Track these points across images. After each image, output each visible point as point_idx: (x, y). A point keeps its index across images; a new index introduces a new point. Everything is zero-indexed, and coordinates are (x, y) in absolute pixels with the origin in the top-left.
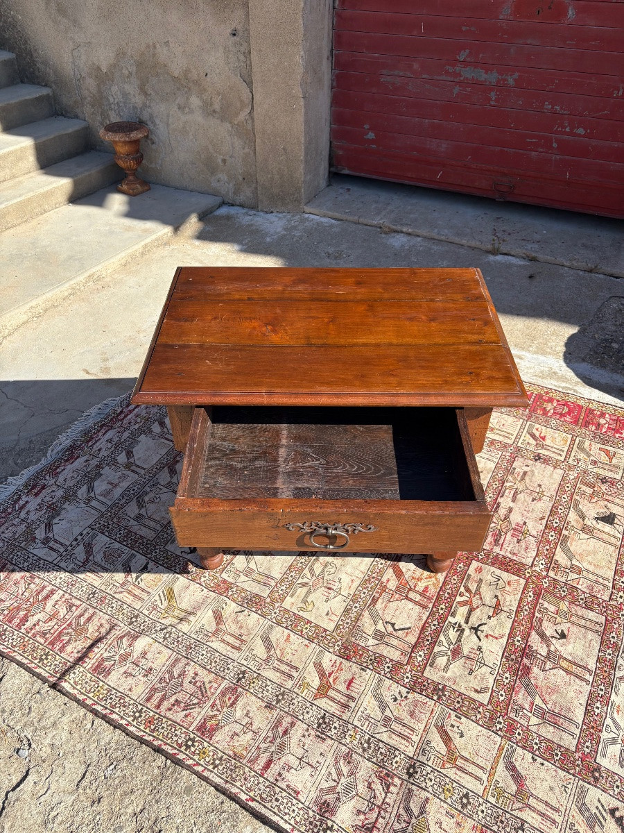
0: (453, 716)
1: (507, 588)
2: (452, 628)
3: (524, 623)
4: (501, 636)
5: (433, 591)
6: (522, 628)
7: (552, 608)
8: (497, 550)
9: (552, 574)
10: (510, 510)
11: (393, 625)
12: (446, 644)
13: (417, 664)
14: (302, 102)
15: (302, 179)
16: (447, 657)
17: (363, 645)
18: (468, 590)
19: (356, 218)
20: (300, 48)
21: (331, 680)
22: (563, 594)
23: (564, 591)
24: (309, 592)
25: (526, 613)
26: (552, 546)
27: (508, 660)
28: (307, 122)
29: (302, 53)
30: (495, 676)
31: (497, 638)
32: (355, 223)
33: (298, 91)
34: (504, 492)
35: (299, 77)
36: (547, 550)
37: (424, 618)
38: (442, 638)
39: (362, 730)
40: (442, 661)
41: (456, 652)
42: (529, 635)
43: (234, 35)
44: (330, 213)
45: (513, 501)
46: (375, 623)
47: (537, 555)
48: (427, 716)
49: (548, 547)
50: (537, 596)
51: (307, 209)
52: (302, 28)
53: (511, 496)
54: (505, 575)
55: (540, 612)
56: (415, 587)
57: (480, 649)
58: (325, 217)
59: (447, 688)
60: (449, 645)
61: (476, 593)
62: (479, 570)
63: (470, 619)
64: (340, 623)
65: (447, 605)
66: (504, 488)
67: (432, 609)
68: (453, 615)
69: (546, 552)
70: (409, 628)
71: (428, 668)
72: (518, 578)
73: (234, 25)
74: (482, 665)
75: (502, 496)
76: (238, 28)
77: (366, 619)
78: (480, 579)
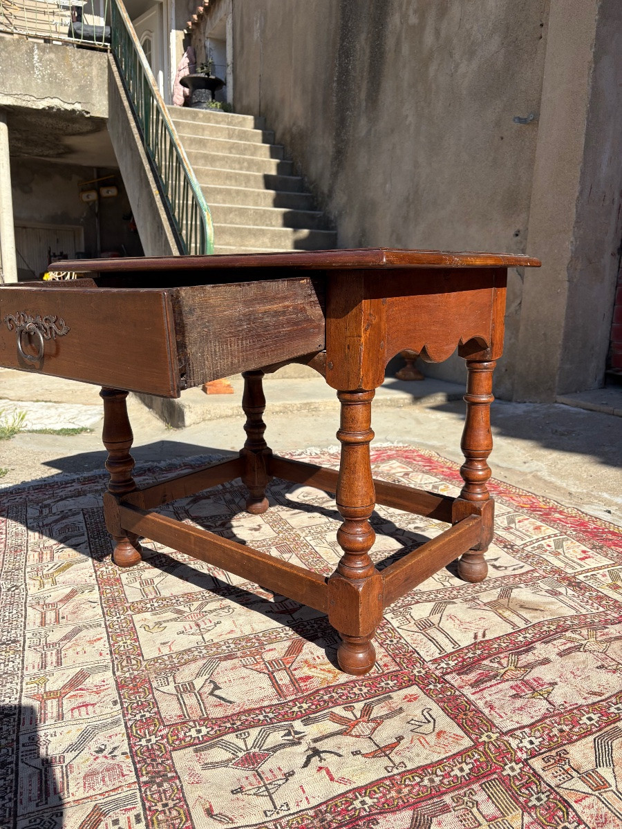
0: (132, 814)
1: (432, 739)
2: (283, 733)
3: (406, 790)
4: (343, 780)
5: (315, 684)
6: (393, 794)
7: (489, 809)
8: (468, 691)
9: (537, 764)
10: (546, 661)
11: (217, 687)
12: (250, 742)
13: (181, 736)
14: (566, 285)
15: (558, 365)
16: (232, 756)
17: (154, 684)
18: (367, 711)
19: (611, 408)
20: (571, 233)
21: (72, 693)
22: (534, 802)
23: (539, 799)
24: (175, 620)
25: (426, 782)
26: (576, 730)
27: (316, 816)
28: (570, 306)
29: (572, 239)
30: (268, 819)
31: (332, 779)
32: (609, 414)
33: (564, 275)
34: (555, 639)
35: (566, 262)
36: (561, 731)
37: (266, 703)
38: (254, 732)
39: (18, 749)
40: (218, 754)
41: (251, 760)
42: (395, 809)
43: (517, 235)
44: (583, 403)
45: (560, 655)
46: (198, 675)
47: (532, 726)
48: (105, 789)
49: (566, 728)
50: (477, 775)
51: (561, 399)
52: (574, 216)
53: (562, 648)
54: (444, 722)
55: (457, 799)
56: (295, 669)
57: (289, 775)
58: (577, 406)
59: (177, 781)
60: (254, 746)
61: (374, 720)
62: (411, 699)
63: (326, 740)
64: (166, 658)
65: (314, 707)
66: (558, 635)
67: (289, 701)
68: (307, 721)
69: (555, 731)
70: (231, 702)
71: (191, 749)
72: (462, 734)
73: (519, 227)
74: (266, 793)
75: (546, 643)
76: (521, 228)
77: (195, 667)
78: (401, 708)
